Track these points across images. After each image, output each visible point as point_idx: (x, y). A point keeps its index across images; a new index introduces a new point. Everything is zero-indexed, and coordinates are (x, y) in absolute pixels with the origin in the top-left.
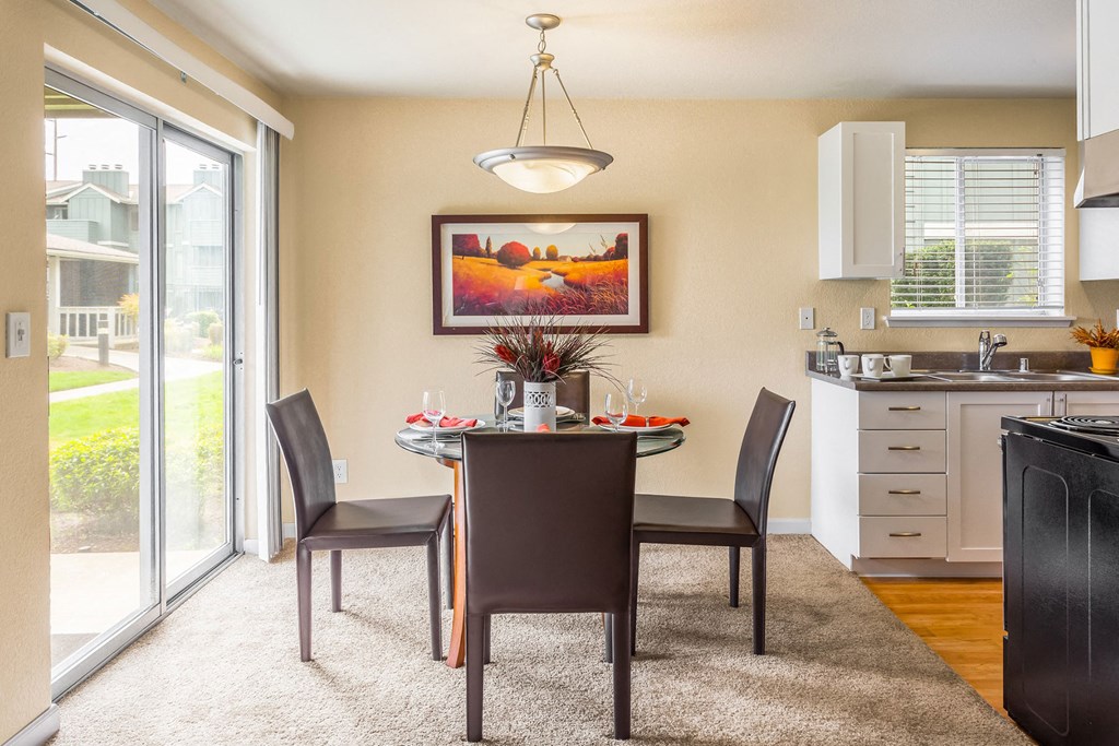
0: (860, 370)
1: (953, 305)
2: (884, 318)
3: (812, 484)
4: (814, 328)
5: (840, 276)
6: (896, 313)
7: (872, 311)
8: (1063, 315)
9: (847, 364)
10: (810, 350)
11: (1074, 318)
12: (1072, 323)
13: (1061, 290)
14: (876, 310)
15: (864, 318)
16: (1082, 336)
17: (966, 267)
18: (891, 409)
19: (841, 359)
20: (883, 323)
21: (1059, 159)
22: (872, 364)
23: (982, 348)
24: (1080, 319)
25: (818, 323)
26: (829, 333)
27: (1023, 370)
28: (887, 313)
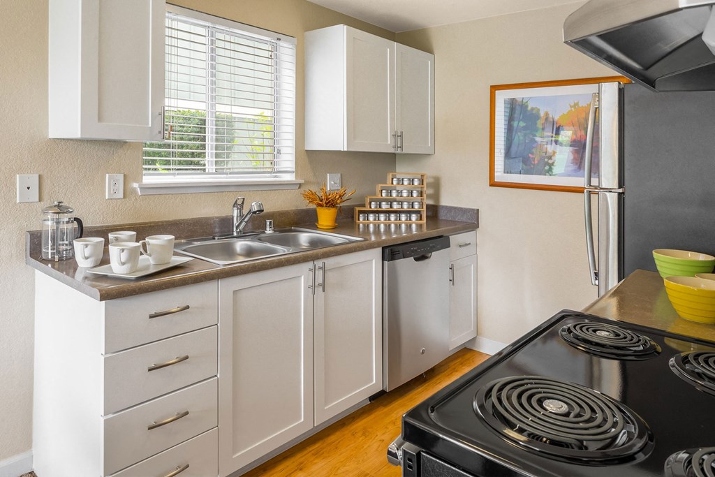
0: (105, 261)
1: (204, 170)
2: (136, 185)
3: (34, 421)
4: (40, 200)
5: (78, 136)
6: (149, 180)
7: (121, 177)
8: (294, 179)
9: (87, 252)
10: (33, 229)
11: (302, 181)
12: (300, 185)
13: (293, 158)
14: (125, 176)
15: (111, 186)
16: (311, 197)
17: (217, 133)
18: (151, 317)
19: (78, 245)
20: (134, 190)
21: (291, 46)
22: (124, 256)
23: (236, 213)
24: (307, 183)
25: (45, 196)
26: (60, 209)
27: (269, 231)
28: (138, 179)
